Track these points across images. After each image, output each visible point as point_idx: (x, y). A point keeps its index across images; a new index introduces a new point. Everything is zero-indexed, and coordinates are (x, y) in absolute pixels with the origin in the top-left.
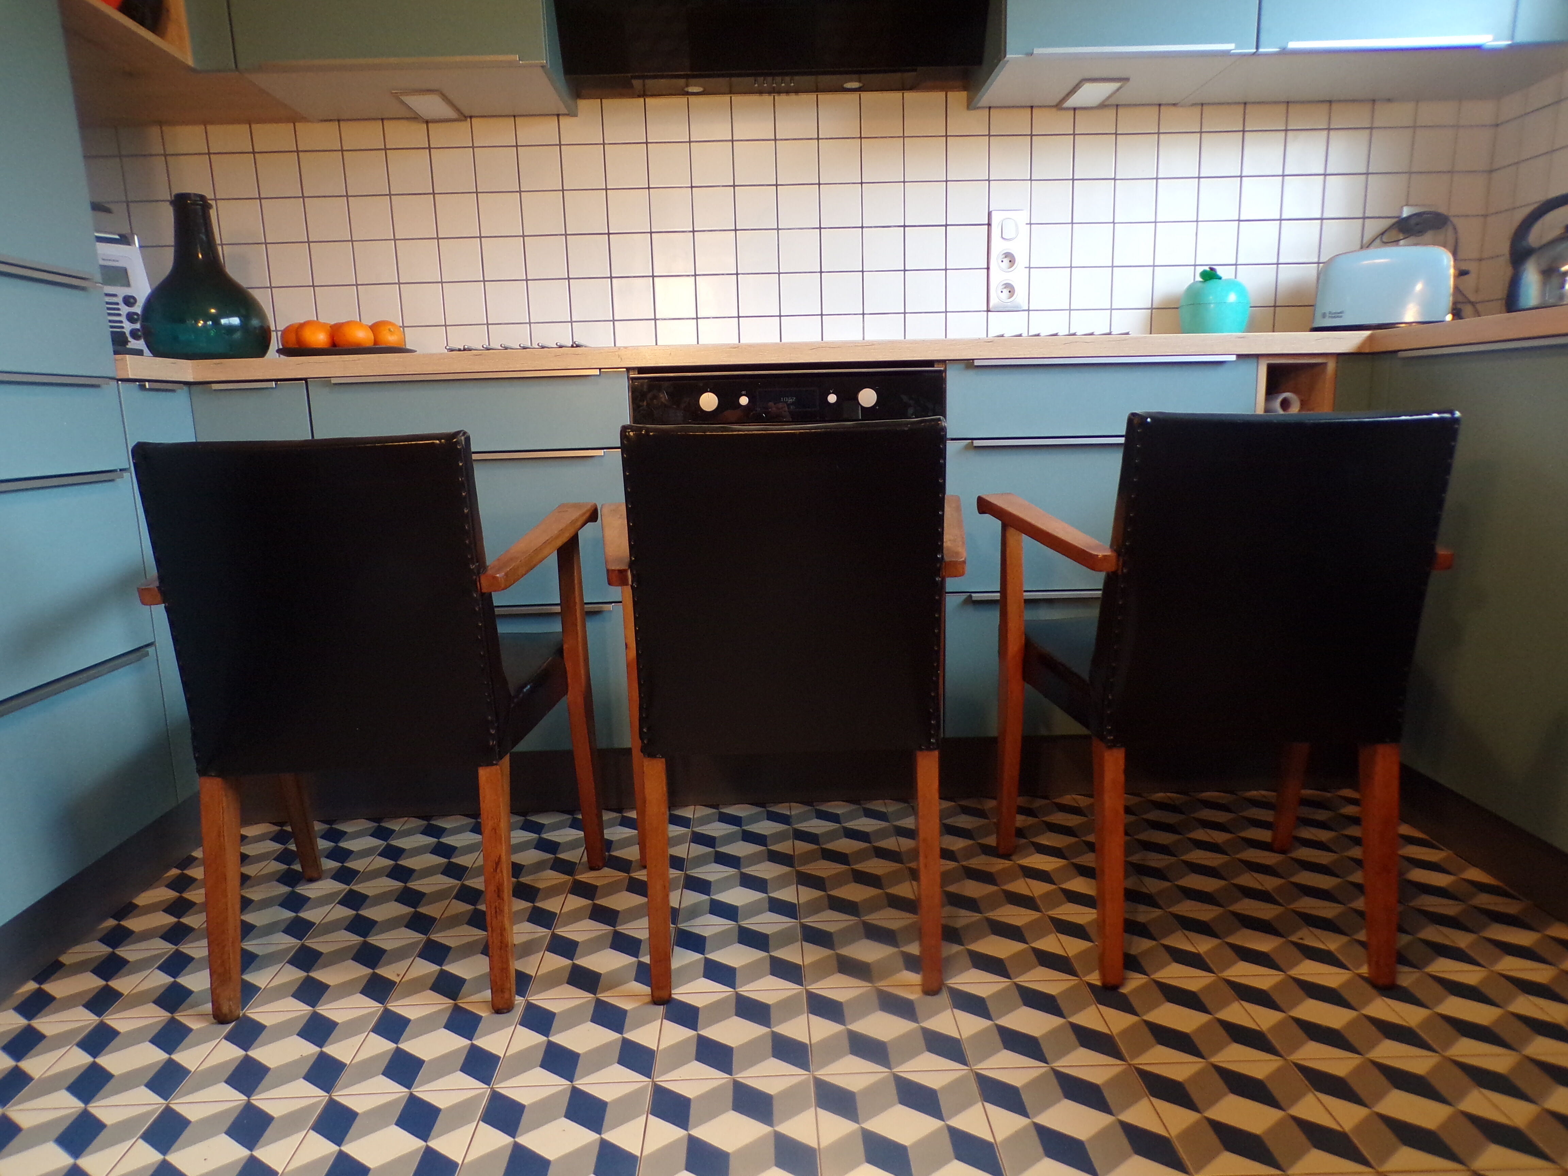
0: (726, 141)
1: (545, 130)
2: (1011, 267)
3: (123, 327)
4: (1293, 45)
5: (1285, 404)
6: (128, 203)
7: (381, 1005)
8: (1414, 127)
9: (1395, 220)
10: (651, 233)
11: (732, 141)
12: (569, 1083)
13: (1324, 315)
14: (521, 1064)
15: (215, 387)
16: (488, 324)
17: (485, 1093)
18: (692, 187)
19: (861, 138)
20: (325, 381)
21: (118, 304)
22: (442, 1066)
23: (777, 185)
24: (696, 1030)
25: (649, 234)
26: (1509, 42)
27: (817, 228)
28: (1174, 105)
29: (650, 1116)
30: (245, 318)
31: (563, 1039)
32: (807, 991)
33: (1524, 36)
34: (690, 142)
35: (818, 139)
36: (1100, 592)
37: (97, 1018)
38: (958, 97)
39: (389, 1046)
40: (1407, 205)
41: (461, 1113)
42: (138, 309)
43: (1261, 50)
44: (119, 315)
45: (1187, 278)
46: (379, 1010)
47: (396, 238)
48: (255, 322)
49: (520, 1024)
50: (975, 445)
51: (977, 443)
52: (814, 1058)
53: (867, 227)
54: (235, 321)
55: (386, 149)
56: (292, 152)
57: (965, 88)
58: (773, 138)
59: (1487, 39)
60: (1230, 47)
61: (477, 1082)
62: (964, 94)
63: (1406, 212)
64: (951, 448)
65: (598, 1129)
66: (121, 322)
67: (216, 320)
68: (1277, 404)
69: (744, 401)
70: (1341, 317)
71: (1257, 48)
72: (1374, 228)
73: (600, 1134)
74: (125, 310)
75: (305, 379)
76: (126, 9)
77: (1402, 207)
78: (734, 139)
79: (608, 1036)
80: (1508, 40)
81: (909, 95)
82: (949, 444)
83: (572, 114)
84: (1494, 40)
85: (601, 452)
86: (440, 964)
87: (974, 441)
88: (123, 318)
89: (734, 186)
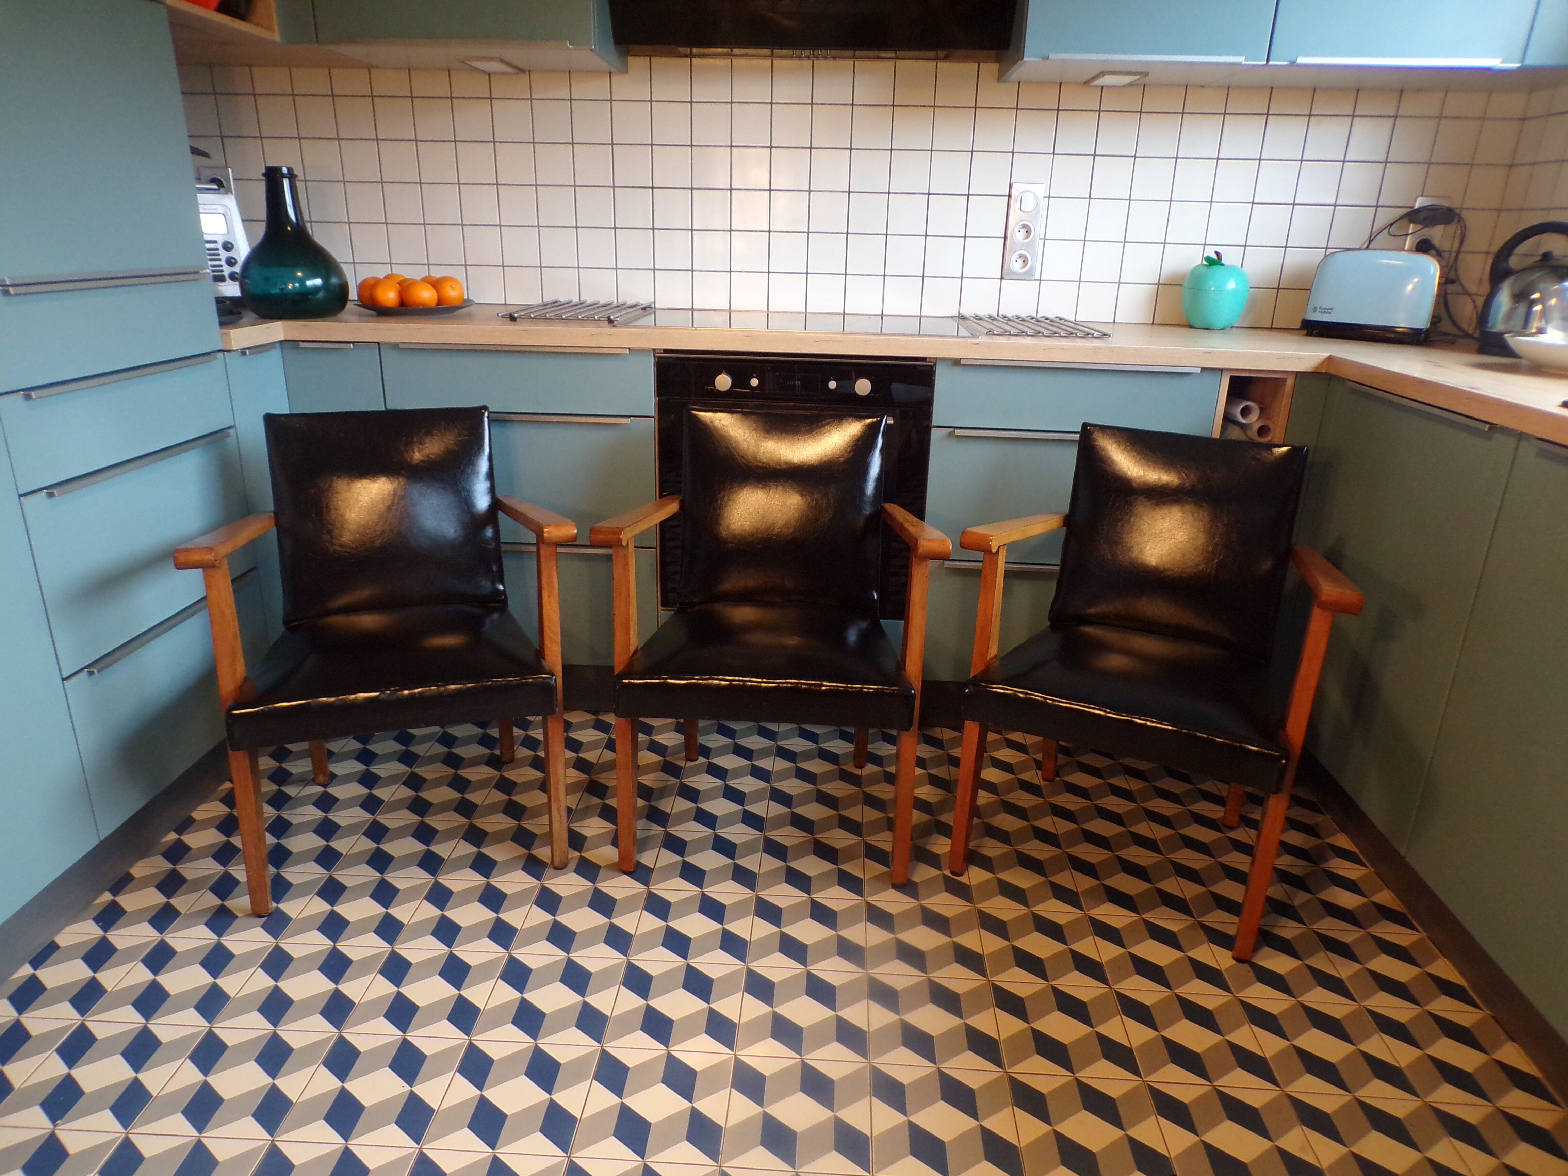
0: (766, 103)
1: (598, 87)
2: (1027, 238)
3: (222, 271)
4: (1301, 60)
5: (1245, 412)
6: (222, 137)
7: (432, 877)
8: (1440, 118)
9: (1409, 210)
10: (692, 189)
11: (772, 104)
12: (566, 954)
13: (1315, 310)
14: (532, 936)
15: (303, 345)
16: (541, 267)
17: (504, 956)
18: (731, 146)
19: (893, 106)
20: (395, 346)
21: (218, 250)
22: (474, 933)
23: (811, 148)
24: (666, 922)
25: (690, 191)
26: (1518, 65)
27: (846, 192)
28: (1202, 87)
29: (621, 986)
30: (326, 279)
31: (566, 919)
32: (757, 896)
33: (1534, 59)
34: (732, 103)
35: (853, 105)
36: (1058, 568)
37: (222, 868)
38: (990, 69)
39: (437, 912)
40: (1422, 196)
41: (486, 969)
42: (237, 269)
43: (1271, 63)
44: (220, 260)
45: (1193, 258)
46: (431, 881)
47: (461, 182)
48: (334, 280)
49: (535, 904)
50: (956, 434)
51: (958, 432)
52: (751, 952)
53: (893, 193)
54: (318, 282)
55: (452, 98)
56: (366, 96)
57: (998, 60)
58: (810, 102)
59: (1495, 62)
60: (1241, 59)
61: (499, 947)
62: (995, 66)
63: (1419, 203)
64: (935, 434)
65: (582, 993)
66: (221, 266)
67: (302, 281)
68: (1237, 411)
69: (755, 382)
70: (1330, 313)
71: (1268, 60)
72: (1385, 216)
73: (583, 996)
74: (224, 255)
75: (378, 343)
76: (224, 8)
77: (1417, 198)
78: (774, 101)
79: (599, 920)
80: (1518, 63)
81: (942, 65)
82: (933, 431)
83: (625, 70)
84: (1502, 62)
85: (628, 421)
86: (478, 846)
87: (956, 431)
88: (223, 263)
89: (771, 147)
